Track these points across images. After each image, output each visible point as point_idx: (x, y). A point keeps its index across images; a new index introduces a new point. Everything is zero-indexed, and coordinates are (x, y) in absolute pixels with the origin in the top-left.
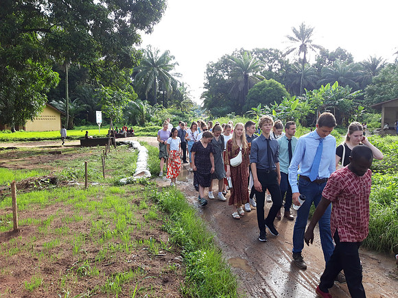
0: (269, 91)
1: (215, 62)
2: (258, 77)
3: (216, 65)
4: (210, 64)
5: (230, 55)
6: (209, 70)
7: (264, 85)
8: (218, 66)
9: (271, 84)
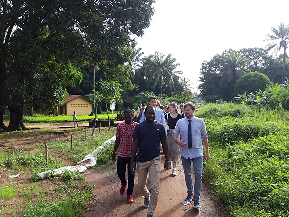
0: (254, 81)
1: (209, 61)
2: (245, 70)
3: (209, 63)
4: (205, 63)
5: (221, 55)
6: (204, 67)
7: (250, 77)
8: (211, 64)
9: (256, 75)
